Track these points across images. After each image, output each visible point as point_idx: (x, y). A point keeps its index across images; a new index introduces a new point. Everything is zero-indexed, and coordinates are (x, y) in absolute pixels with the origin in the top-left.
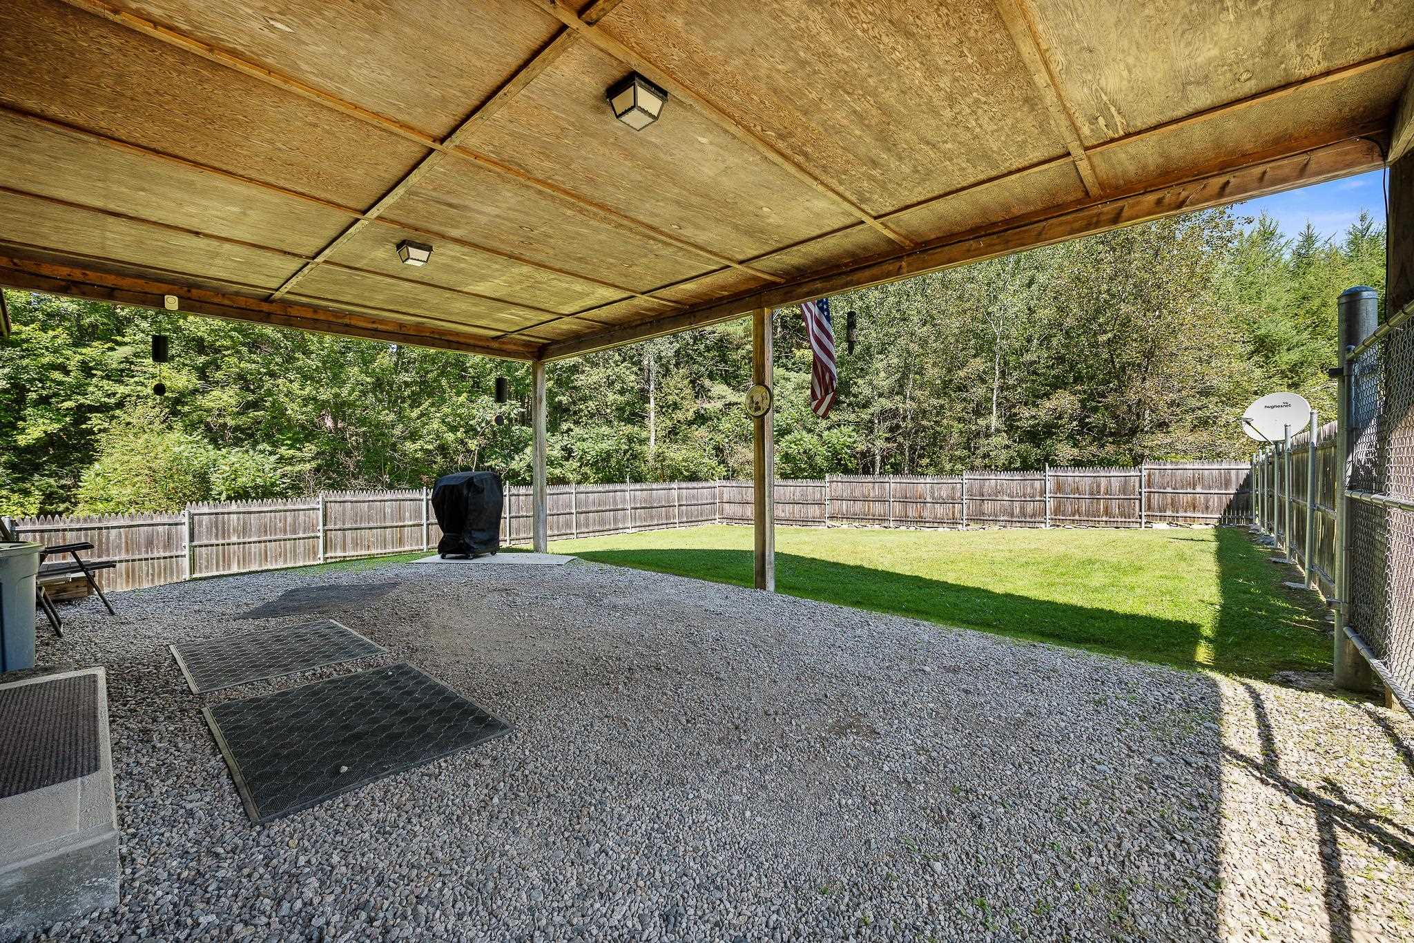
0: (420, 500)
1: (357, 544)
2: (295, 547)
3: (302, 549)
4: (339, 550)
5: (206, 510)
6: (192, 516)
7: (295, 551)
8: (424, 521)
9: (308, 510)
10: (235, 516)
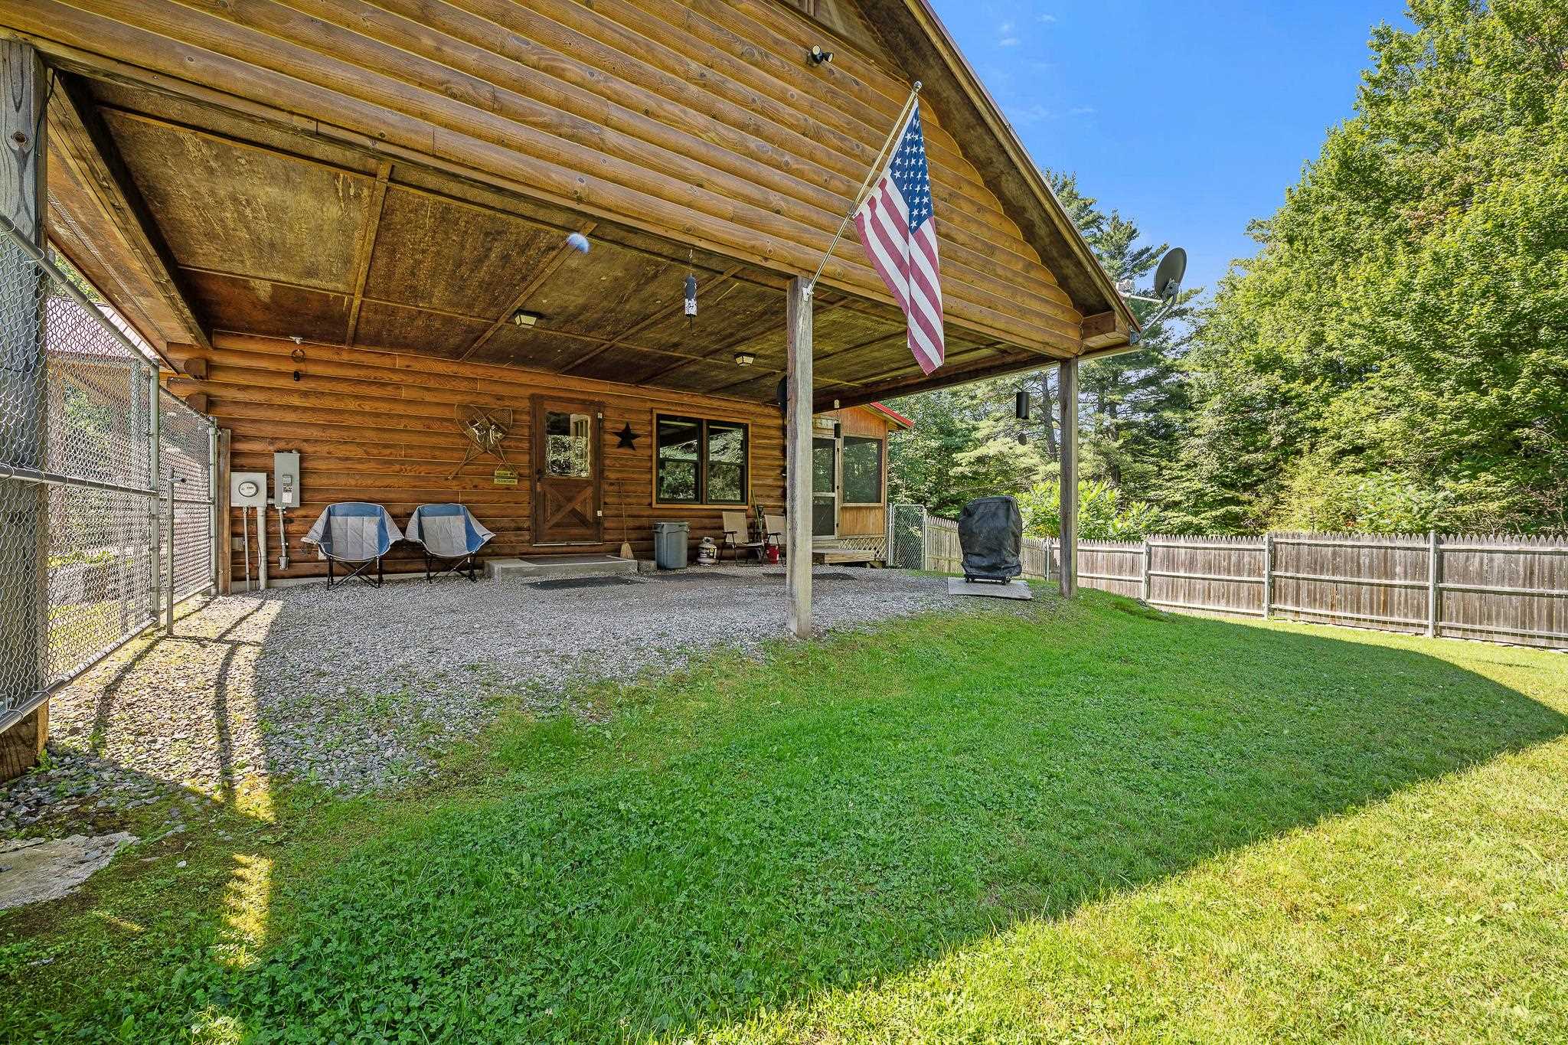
0: (1424, 549)
1: (1315, 600)
2: (1238, 590)
3: (1246, 594)
4: (1289, 602)
5: (1160, 543)
6: (1150, 547)
7: (1239, 595)
8: (1430, 584)
9: (1255, 550)
10: (1183, 550)
